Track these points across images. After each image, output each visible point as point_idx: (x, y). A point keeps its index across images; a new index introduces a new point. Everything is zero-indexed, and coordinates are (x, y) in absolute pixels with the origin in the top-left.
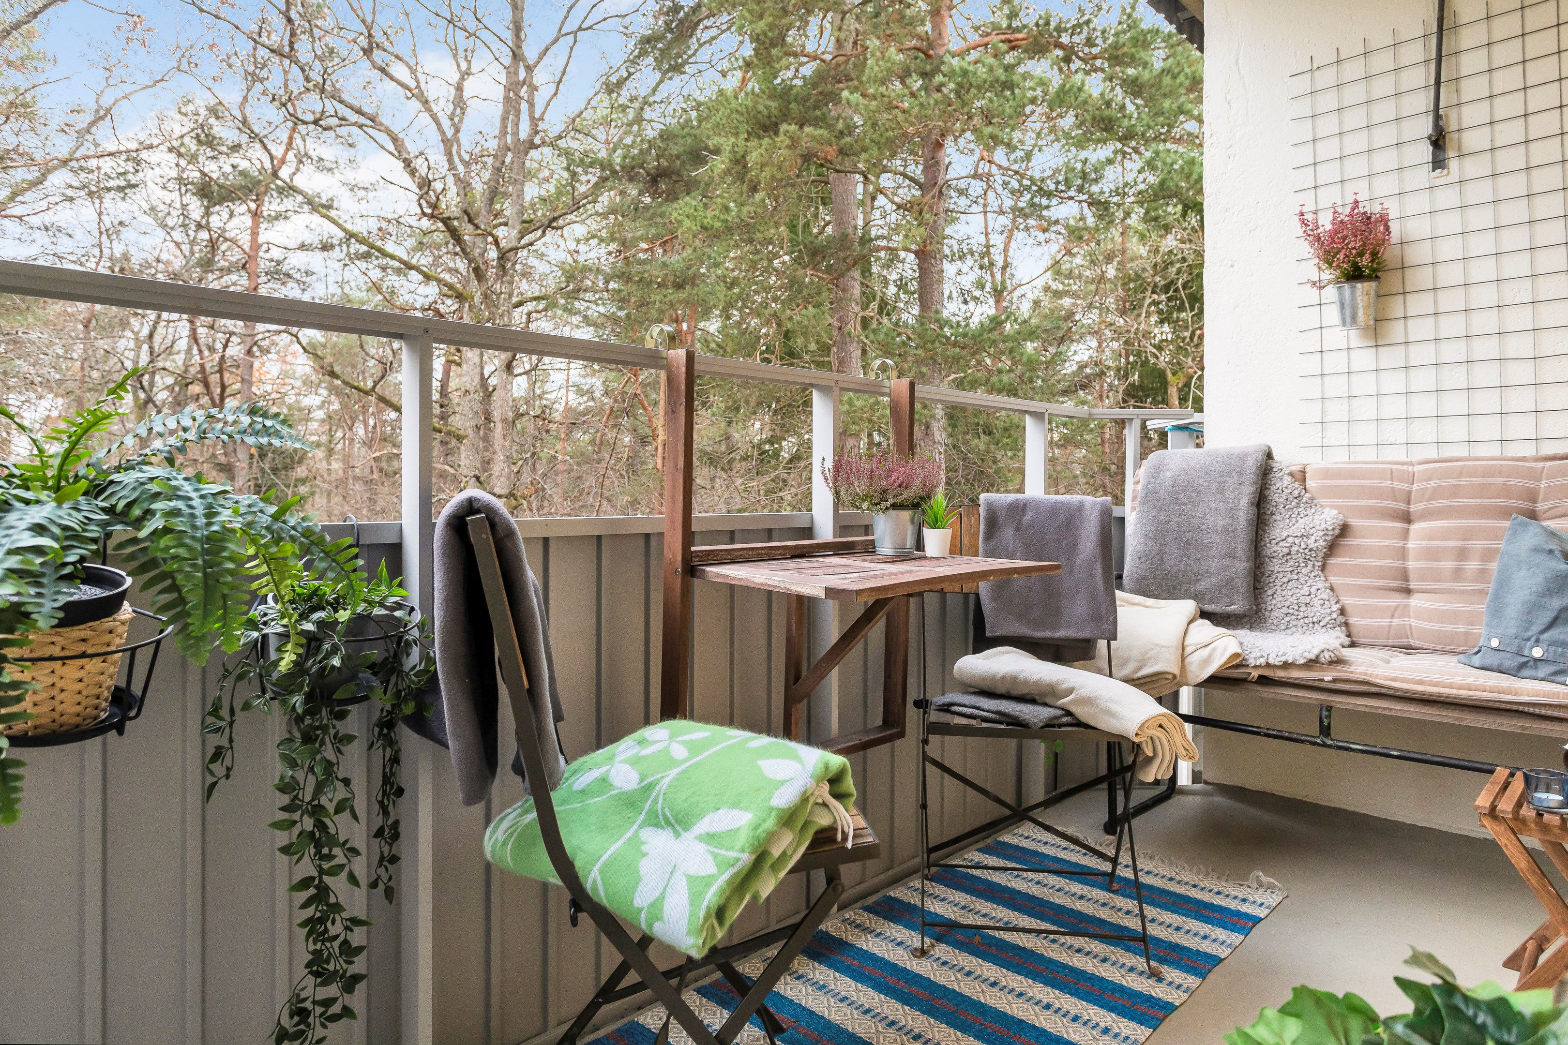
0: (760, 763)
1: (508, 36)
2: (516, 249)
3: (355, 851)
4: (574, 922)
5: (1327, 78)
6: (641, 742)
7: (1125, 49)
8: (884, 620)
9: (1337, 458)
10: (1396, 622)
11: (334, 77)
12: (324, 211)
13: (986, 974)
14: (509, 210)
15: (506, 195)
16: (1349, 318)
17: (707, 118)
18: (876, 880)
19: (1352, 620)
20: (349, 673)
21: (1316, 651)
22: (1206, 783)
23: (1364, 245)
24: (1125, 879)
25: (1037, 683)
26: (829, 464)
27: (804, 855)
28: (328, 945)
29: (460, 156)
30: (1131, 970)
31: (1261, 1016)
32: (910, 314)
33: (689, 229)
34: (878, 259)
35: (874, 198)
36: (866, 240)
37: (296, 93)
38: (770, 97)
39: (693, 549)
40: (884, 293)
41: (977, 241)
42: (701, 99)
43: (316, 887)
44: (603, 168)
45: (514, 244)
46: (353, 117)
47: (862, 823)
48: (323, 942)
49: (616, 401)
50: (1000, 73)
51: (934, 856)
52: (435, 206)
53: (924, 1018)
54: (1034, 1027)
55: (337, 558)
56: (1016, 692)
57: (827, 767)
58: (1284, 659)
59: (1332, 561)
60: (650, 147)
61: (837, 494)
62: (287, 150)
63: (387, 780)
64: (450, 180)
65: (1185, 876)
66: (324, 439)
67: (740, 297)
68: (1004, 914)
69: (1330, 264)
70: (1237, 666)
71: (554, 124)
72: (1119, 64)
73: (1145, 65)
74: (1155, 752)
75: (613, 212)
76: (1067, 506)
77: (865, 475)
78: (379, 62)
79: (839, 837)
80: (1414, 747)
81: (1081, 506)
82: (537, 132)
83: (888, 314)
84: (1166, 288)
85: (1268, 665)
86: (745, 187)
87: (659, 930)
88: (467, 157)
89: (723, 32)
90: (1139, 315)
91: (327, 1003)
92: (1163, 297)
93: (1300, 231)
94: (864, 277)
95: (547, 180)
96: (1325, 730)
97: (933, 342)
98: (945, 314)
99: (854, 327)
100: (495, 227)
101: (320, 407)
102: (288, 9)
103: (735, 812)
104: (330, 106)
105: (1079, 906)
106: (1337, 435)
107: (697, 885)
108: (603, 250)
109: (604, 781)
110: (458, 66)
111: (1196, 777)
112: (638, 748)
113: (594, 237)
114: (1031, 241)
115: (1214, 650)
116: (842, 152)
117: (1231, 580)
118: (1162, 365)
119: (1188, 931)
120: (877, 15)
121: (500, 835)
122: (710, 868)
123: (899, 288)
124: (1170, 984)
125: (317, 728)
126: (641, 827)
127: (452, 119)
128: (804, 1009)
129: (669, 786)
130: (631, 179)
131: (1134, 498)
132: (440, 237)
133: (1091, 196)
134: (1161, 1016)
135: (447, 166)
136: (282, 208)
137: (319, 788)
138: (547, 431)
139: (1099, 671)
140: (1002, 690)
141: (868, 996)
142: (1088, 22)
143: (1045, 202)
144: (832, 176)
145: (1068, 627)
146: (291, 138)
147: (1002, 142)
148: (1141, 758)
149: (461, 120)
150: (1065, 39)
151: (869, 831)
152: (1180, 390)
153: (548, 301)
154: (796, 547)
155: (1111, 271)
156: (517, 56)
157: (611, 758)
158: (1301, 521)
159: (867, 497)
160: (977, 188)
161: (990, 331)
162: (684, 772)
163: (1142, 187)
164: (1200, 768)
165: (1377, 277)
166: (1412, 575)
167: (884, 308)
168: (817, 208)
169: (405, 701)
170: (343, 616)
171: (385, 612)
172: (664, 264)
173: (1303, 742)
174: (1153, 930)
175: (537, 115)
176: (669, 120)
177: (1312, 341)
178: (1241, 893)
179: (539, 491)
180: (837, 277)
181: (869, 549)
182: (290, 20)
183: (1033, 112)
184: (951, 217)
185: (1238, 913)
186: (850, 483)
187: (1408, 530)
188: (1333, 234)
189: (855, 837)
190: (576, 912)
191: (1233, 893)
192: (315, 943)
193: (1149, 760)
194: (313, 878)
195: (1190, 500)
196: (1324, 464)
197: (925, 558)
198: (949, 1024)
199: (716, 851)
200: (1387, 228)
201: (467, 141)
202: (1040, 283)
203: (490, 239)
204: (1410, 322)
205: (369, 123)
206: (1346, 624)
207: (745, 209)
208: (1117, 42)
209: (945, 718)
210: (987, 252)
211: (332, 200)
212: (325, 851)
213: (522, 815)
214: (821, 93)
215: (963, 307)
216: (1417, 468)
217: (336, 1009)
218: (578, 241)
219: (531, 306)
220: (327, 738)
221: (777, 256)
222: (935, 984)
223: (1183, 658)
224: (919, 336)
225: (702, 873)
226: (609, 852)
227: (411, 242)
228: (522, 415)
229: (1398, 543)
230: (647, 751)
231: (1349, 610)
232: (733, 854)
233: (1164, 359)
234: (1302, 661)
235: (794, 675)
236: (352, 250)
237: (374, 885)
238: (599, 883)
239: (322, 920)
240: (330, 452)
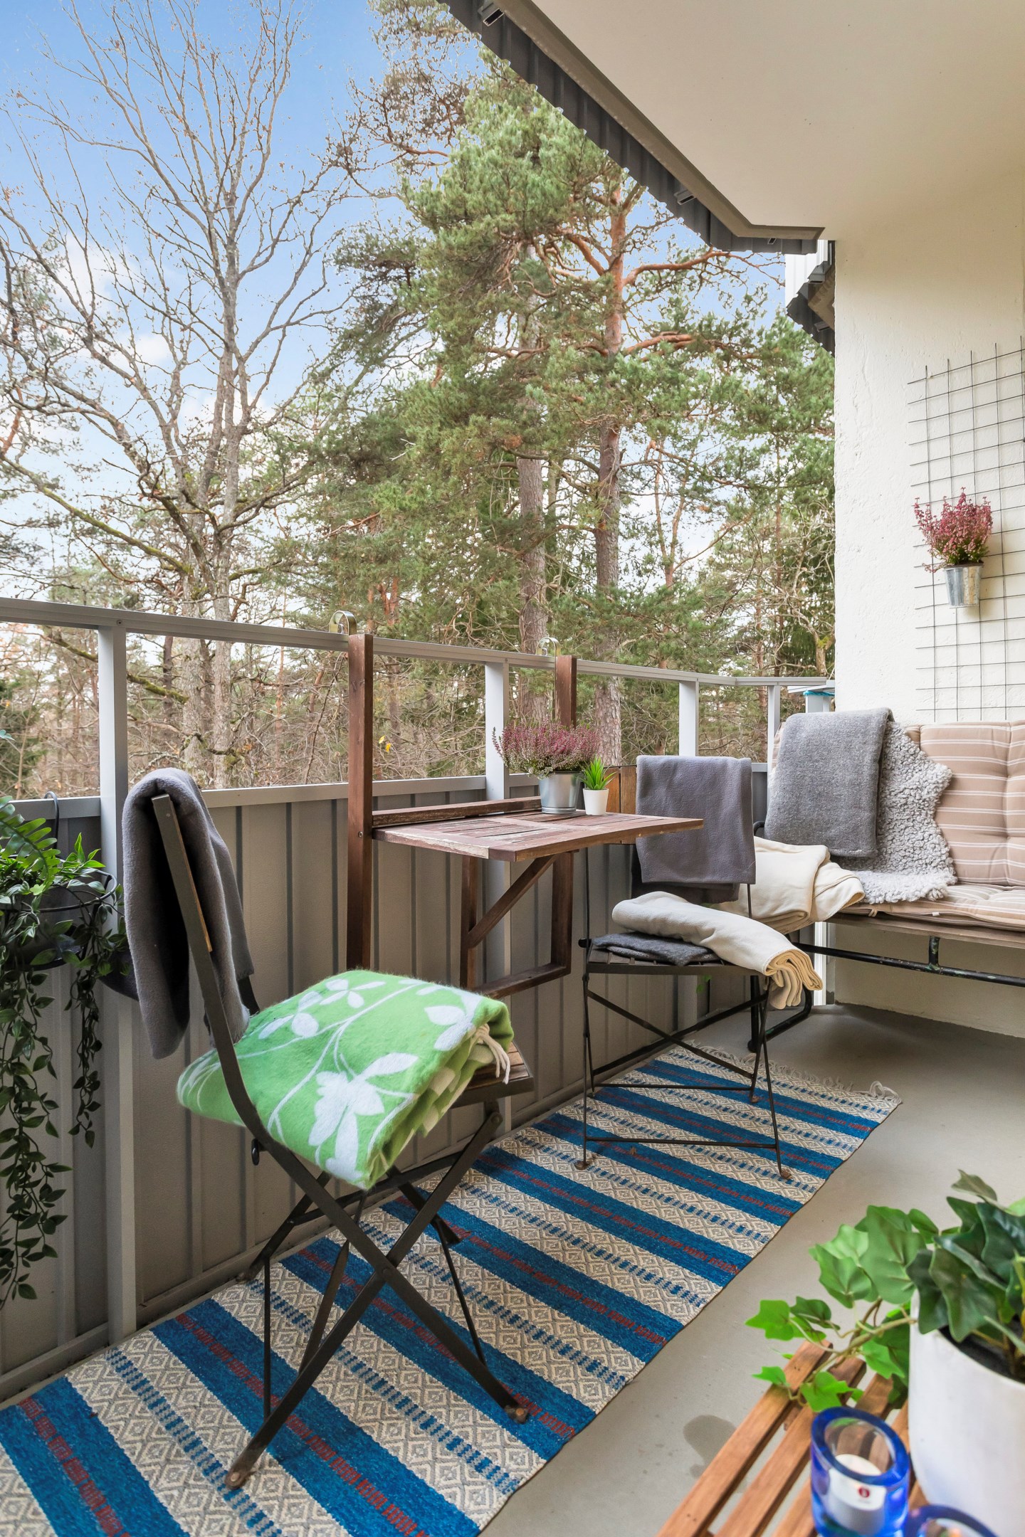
0: (427, 1009)
1: (221, 329)
2: (232, 527)
3: (52, 1104)
4: (256, 1160)
5: (939, 385)
6: (323, 992)
7: (777, 350)
8: (551, 867)
9: (947, 720)
10: (995, 862)
11: (56, 366)
12: (49, 490)
13: (639, 1182)
14: (225, 490)
15: (221, 477)
16: (957, 597)
17: (405, 408)
18: (547, 1100)
19: (959, 861)
20: (47, 940)
21: (926, 891)
22: (838, 1003)
23: (970, 534)
24: (762, 1092)
25: (683, 925)
26: (500, 733)
27: (465, 1091)
28: (29, 1190)
29: (177, 440)
30: (765, 1173)
31: (840, 1232)
32: (590, 587)
33: (389, 509)
34: (561, 537)
35: (558, 481)
36: (551, 519)
37: (19, 379)
38: (461, 390)
39: (374, 813)
40: (566, 566)
41: (650, 520)
42: (401, 389)
43: (16, 1138)
44: (310, 453)
45: (230, 521)
46: (75, 403)
47: (519, 1059)
48: (24, 1188)
49: (326, 665)
50: (667, 371)
51: (597, 1077)
52: (154, 487)
53: (583, 1224)
54: (679, 1228)
55: (31, 838)
56: (666, 933)
57: (486, 1012)
58: (899, 897)
59: (942, 810)
60: (354, 434)
61: (507, 758)
62: (13, 433)
63: (87, 1034)
64: (169, 462)
65: (815, 1088)
66: (55, 701)
67: (436, 571)
68: (658, 1127)
69: (941, 551)
70: (860, 904)
71: (265, 411)
72: (772, 363)
73: (794, 364)
74: (785, 983)
75: (321, 492)
76: (712, 766)
77: (532, 742)
78: (99, 351)
79: (498, 1073)
80: (1008, 972)
81: (724, 766)
82: (249, 420)
83: (571, 585)
84: (815, 562)
85: (885, 903)
86: (439, 472)
87: (332, 1166)
88: (184, 441)
89: (420, 329)
90: (791, 586)
91: (30, 1243)
92: (812, 569)
93: (916, 522)
94: (549, 552)
95: (260, 463)
96: (934, 959)
97: (609, 612)
98: (621, 585)
99: (540, 598)
100: (211, 506)
101: (51, 672)
102: (11, 301)
103: (403, 1056)
104: (53, 392)
105: (724, 1118)
106: (947, 699)
107: (366, 1123)
108: (312, 528)
109: (286, 1029)
110: (175, 356)
111: (830, 998)
112: (320, 997)
113: (302, 516)
114: (694, 521)
115: (840, 890)
116: (527, 441)
117: (856, 828)
118: (811, 630)
119: (815, 1137)
120: (558, 315)
121: (191, 1082)
122: (378, 1108)
123: (582, 562)
124: (798, 1184)
125: (16, 993)
126: (318, 1071)
127: (169, 406)
128: (478, 1220)
129: (345, 1033)
130: (336, 463)
131: (775, 756)
132: (161, 515)
133: (747, 481)
134: (788, 1214)
135: (164, 449)
136: (8, 487)
137: (18, 1047)
138: (263, 693)
139: (741, 911)
140: (653, 931)
141: (535, 1206)
142: (745, 325)
143: (707, 485)
144: (519, 461)
145: (714, 873)
146: (17, 422)
147: (669, 433)
148: (773, 989)
149: (178, 407)
150: (725, 340)
151: (525, 1066)
152: (826, 652)
153: (262, 575)
154: (469, 808)
155: (767, 546)
156: (229, 347)
157: (295, 1008)
158: (916, 775)
159: (534, 762)
160: (648, 473)
161: (659, 602)
162: (359, 1019)
163: (792, 473)
164: (832, 989)
165: (981, 562)
166: (1008, 822)
167: (568, 579)
168: (506, 491)
169: (102, 964)
170: (38, 890)
171: (79, 883)
172: (369, 541)
173: (915, 968)
174: (785, 1137)
175: (250, 403)
176: (370, 409)
177: (926, 618)
178: (863, 1101)
179: (257, 748)
180: (524, 554)
181: (536, 808)
182: (12, 311)
183: (696, 406)
184: (625, 497)
185: (860, 1120)
186: (518, 751)
187: (1005, 783)
188: (944, 523)
189: (512, 1072)
190: (257, 1151)
191: (856, 1102)
192: (16, 1188)
193: (780, 990)
194: (13, 1130)
195: (822, 758)
196: (935, 725)
197: (584, 815)
198: (606, 1229)
199: (384, 1092)
200: (989, 519)
201: (184, 425)
202: (705, 557)
203: (207, 517)
204: (1008, 601)
205: (91, 409)
206: (954, 865)
207: (439, 492)
208: (770, 344)
209: (602, 957)
210: (658, 528)
211: (57, 480)
212: (25, 1104)
213: (210, 1063)
214: (506, 387)
215: (638, 579)
216: (1013, 729)
217: (37, 1248)
218: (289, 519)
219: (245, 579)
220: (25, 1001)
221: (471, 533)
222: (594, 1193)
223: (814, 898)
224: (597, 606)
225: (371, 1113)
226: (288, 1096)
227: (133, 520)
228: (240, 678)
229: (997, 794)
230: (327, 1001)
231: (956, 852)
232: (399, 1095)
233: (813, 623)
234: (914, 899)
235: (469, 922)
236: (78, 527)
237: (75, 1131)
238: (278, 1124)
239: (23, 1168)
240: (60, 714)
